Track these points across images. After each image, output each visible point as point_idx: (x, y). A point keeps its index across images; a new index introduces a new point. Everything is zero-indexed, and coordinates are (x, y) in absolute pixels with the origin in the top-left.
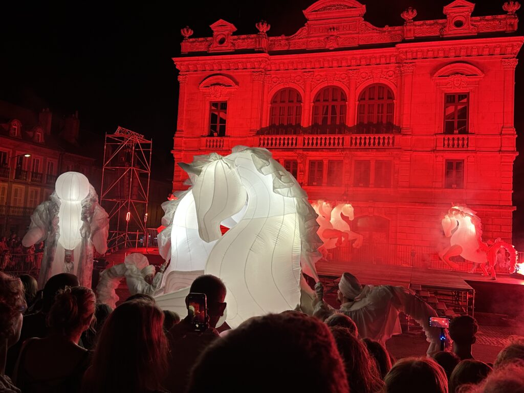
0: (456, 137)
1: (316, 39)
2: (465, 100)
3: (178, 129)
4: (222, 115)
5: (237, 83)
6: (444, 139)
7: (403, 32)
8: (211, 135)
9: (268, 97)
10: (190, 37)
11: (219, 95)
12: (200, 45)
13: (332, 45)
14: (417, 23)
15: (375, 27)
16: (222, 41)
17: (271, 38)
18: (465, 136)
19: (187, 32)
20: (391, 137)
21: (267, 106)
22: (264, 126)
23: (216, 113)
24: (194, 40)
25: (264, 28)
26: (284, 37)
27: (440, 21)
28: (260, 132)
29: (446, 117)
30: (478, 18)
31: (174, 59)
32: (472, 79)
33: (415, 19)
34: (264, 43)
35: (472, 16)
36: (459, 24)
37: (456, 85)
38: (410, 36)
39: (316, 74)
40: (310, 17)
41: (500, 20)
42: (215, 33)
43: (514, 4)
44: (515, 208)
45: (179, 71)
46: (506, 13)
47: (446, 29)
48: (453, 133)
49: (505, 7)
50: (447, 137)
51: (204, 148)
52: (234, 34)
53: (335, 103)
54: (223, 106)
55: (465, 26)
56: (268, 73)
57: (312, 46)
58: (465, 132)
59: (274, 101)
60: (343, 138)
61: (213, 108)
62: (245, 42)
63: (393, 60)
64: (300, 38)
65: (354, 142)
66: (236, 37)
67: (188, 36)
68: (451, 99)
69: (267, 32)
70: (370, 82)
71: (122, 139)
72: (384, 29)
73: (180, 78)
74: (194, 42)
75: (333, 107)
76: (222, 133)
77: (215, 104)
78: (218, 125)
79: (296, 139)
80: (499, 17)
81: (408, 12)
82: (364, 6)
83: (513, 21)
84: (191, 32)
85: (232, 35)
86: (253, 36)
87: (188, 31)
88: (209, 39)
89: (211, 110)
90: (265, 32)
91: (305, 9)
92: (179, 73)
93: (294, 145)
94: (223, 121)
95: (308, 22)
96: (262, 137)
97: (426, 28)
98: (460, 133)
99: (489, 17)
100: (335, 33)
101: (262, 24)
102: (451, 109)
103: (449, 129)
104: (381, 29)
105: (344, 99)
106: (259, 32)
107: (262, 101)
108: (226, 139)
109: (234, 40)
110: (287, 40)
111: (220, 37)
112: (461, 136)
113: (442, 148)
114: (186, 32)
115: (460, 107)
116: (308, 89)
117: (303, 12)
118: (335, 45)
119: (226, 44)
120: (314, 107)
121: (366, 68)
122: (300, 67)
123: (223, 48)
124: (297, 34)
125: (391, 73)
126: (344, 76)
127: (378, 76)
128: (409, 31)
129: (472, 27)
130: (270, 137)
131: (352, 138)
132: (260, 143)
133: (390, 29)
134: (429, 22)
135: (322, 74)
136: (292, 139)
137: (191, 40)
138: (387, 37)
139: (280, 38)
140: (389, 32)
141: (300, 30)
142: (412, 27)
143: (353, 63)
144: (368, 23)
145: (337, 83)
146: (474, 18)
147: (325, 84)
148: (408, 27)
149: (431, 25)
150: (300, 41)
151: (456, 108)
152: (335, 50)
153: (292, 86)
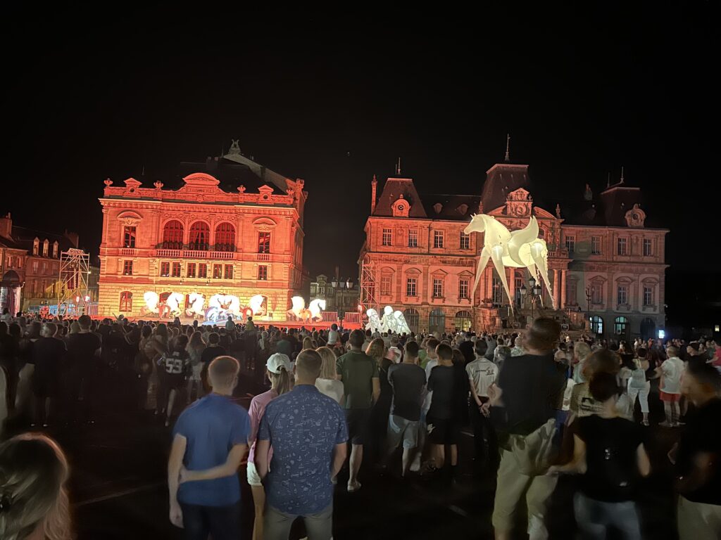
0: (263, 254)
1: (191, 195)
2: (268, 236)
3: (103, 241)
4: (132, 234)
5: (142, 217)
7: (238, 198)
8: (125, 247)
9: (162, 226)
10: (111, 185)
11: (131, 222)
12: (118, 190)
13: (200, 200)
14: (245, 194)
15: (224, 192)
16: (132, 191)
17: (164, 191)
18: (268, 255)
19: (108, 182)
20: (232, 253)
21: (161, 231)
22: (160, 242)
23: (129, 233)
24: (113, 187)
25: (159, 185)
27: (257, 195)
28: (157, 247)
29: (259, 244)
30: (275, 196)
31: (100, 199)
32: (271, 226)
33: (244, 192)
34: (160, 195)
36: (266, 197)
37: (263, 228)
38: (242, 200)
39: (192, 214)
40: (188, 182)
42: (128, 186)
44: (289, 290)
46: (287, 194)
47: (260, 199)
48: (262, 252)
50: (259, 254)
51: (121, 255)
52: (140, 186)
53: (203, 231)
54: (134, 229)
55: (269, 199)
56: (161, 211)
57: (189, 199)
58: (268, 252)
59: (166, 227)
60: (206, 253)
61: (127, 230)
62: (147, 192)
63: (234, 212)
64: (181, 193)
65: (212, 255)
66: (141, 189)
67: (109, 185)
68: (261, 235)
69: (161, 188)
70: (223, 221)
72: (229, 194)
73: (104, 211)
74: (113, 189)
75: (202, 234)
76: (133, 246)
77: (128, 228)
78: (130, 241)
79: (179, 252)
80: (285, 196)
81: (241, 187)
82: (218, 181)
83: (290, 199)
84: (111, 182)
85: (139, 188)
86: (152, 189)
88: (123, 188)
89: (125, 231)
91: (184, 177)
92: (103, 208)
93: (178, 255)
94: (133, 238)
95: (186, 184)
96: (159, 250)
97: (250, 197)
98: (265, 253)
99: (280, 196)
100: (202, 193)
102: (262, 240)
103: (260, 251)
104: (227, 194)
105: (208, 230)
106: (156, 187)
107: (159, 228)
108: (135, 249)
110: (173, 193)
111: (131, 188)
113: (257, 260)
115: (266, 239)
116: (187, 223)
117: (184, 179)
118: (202, 200)
119: (134, 192)
120: (191, 233)
121: (220, 214)
122: (181, 209)
123: (133, 195)
124: (180, 190)
125: (233, 218)
126: (207, 217)
127: (227, 219)
128: (241, 198)
129: (272, 200)
130: (163, 250)
131: (211, 253)
132: (157, 254)
133: (232, 194)
134: (251, 194)
135: (195, 215)
136: (177, 252)
137: (111, 187)
138: (230, 199)
139: (169, 191)
140: (232, 196)
141: (181, 188)
142: (243, 196)
143: (212, 211)
144: (221, 190)
145: (203, 221)
146: (273, 195)
147: (197, 221)
148: (241, 196)
149: (253, 196)
150: (182, 195)
151: (264, 239)
152: (202, 203)
153: (177, 219)
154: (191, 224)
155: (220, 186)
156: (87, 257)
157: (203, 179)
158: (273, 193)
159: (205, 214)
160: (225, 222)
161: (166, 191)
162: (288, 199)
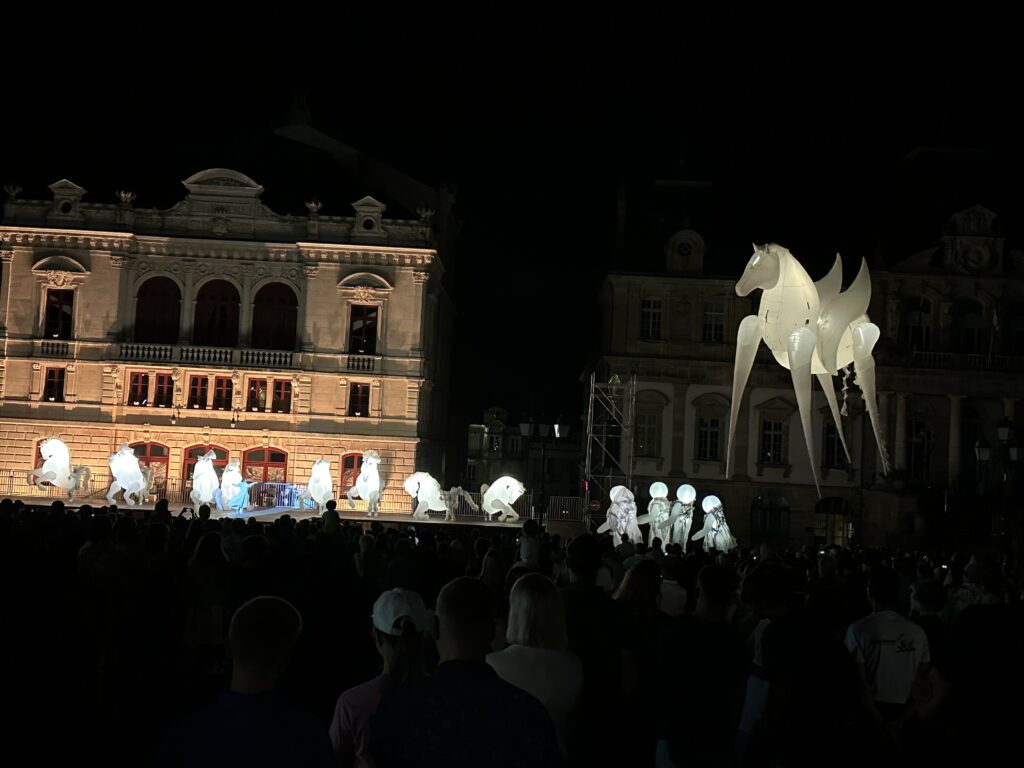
0: (361, 357)
1: (199, 219)
2: (373, 315)
4: (65, 308)
5: (88, 269)
6: (349, 359)
7: (306, 225)
8: (49, 336)
9: (134, 288)
10: (18, 196)
11: (63, 280)
12: (32, 208)
13: (220, 230)
14: (322, 217)
15: (273, 213)
16: (66, 208)
17: (138, 210)
18: (372, 357)
19: (12, 191)
20: (289, 354)
21: (132, 302)
22: (128, 326)
23: (58, 306)
24: (24, 201)
25: (127, 197)
26: (157, 211)
27: (349, 219)
28: (121, 338)
29: (352, 333)
30: (389, 221)
32: (380, 292)
33: (321, 212)
34: (128, 217)
35: (383, 217)
36: (368, 225)
37: (362, 296)
38: (314, 232)
39: (200, 263)
40: (192, 190)
41: (412, 226)
42: (56, 197)
43: (427, 210)
44: (418, 440)
46: (417, 217)
47: (355, 229)
48: (358, 353)
49: (418, 211)
50: (352, 356)
51: (38, 354)
52: (84, 199)
53: (225, 303)
54: (68, 297)
55: (375, 229)
56: (133, 256)
57: (196, 227)
59: (142, 294)
60: (232, 353)
61: (53, 298)
62: (100, 211)
63: (295, 257)
64: (178, 215)
65: (244, 357)
66: (86, 205)
67: (13, 194)
68: (358, 312)
69: (132, 202)
70: (270, 280)
72: (286, 218)
74: (24, 204)
75: (223, 308)
76: (67, 334)
77: (55, 294)
78: (61, 323)
79: (171, 349)
80: (412, 222)
81: (311, 202)
82: (261, 186)
83: (425, 229)
84: (19, 190)
85: (81, 202)
86: (112, 206)
87: (14, 189)
88: (47, 202)
89: (49, 300)
90: (129, 201)
91: (185, 179)
93: (168, 358)
94: (68, 317)
95: (190, 196)
96: (124, 345)
97: (332, 225)
98: (365, 354)
99: (401, 221)
100: (224, 216)
101: (125, 192)
102: (359, 324)
103: (353, 348)
104: (283, 217)
105: (237, 299)
106: (120, 201)
107: (126, 294)
108: (71, 343)
109: (84, 208)
110: (160, 214)
111: (64, 202)
112: (367, 357)
113: (346, 370)
114: (11, 188)
115: (368, 322)
116: (189, 283)
117: (184, 182)
118: (224, 231)
119: (71, 213)
120: (197, 306)
121: (263, 264)
122: (177, 252)
123: (69, 218)
124: (174, 208)
125: (294, 272)
126: (236, 270)
127: (279, 275)
128: (314, 225)
129: (382, 231)
130: (135, 346)
131: (242, 353)
132: (121, 353)
133: (292, 218)
134: (336, 218)
135: (208, 264)
136: (166, 350)
137: (20, 201)
138: (288, 228)
139: (150, 211)
140: (292, 222)
141: (178, 204)
142: (316, 222)
143: (247, 255)
144: (266, 208)
145: (226, 278)
146: (385, 220)
147: (211, 278)
148: (312, 222)
149: (338, 222)
150: (178, 218)
151: (364, 323)
152: (224, 238)
153: (167, 275)
154: (199, 286)
155: (264, 198)
157: (229, 182)
158: (385, 215)
159: (231, 264)
160: (276, 281)
161: (142, 210)
162: (420, 229)
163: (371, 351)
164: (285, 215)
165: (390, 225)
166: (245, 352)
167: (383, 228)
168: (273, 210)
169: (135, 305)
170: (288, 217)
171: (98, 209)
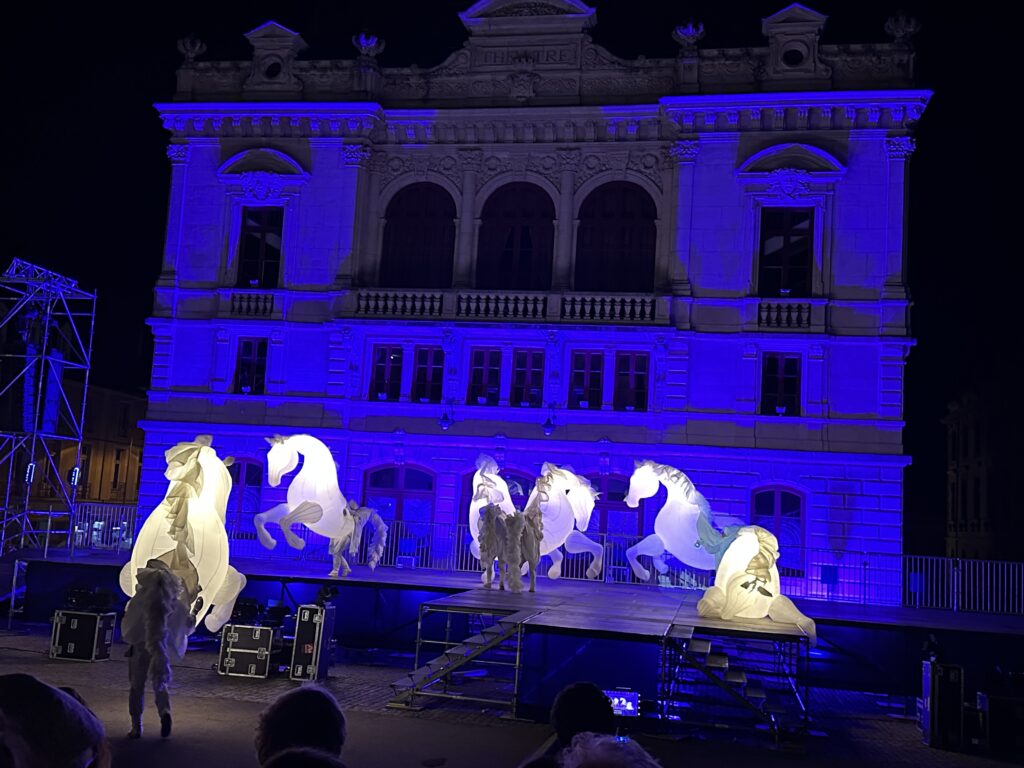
0: (784, 303)
1: (488, 77)
2: (805, 225)
3: (165, 268)
4: (271, 239)
5: (306, 168)
6: (760, 307)
7: (676, 71)
8: (242, 283)
9: (379, 204)
10: (198, 58)
11: (266, 192)
12: (222, 77)
13: (523, 92)
14: (706, 52)
15: (615, 58)
16: (273, 71)
17: (388, 71)
18: (805, 303)
19: (190, 49)
20: (648, 300)
21: (376, 224)
22: (368, 265)
23: (258, 235)
24: (208, 64)
25: (370, 47)
26: (418, 71)
27: (757, 51)
28: (358, 281)
29: (765, 259)
30: (835, 48)
31: (157, 106)
34: (370, 81)
35: (822, 42)
36: (793, 58)
37: (786, 191)
38: (691, 81)
39: (487, 154)
40: (475, 29)
41: (878, 55)
42: (258, 53)
43: (908, 22)
44: (909, 461)
45: (170, 134)
47: (768, 68)
48: (778, 296)
49: (890, 26)
50: (765, 302)
51: (228, 315)
52: (302, 56)
53: (529, 221)
54: (272, 219)
55: (809, 64)
56: (377, 147)
57: (481, 91)
59: (392, 211)
60: (545, 301)
61: (251, 223)
62: (326, 76)
63: (654, 131)
64: (456, 72)
65: (568, 308)
66: (305, 64)
67: (192, 55)
68: (774, 221)
69: (377, 56)
70: (606, 178)
71: (23, 287)
72: (637, 64)
73: (172, 151)
74: (207, 70)
75: (525, 231)
76: (270, 282)
77: (249, 213)
78: (262, 261)
79: (441, 298)
80: (879, 47)
81: (686, 27)
82: (594, 10)
83: (905, 58)
84: (199, 48)
85: (296, 59)
86: (346, 63)
87: (193, 44)
88: (245, 64)
89: (245, 227)
90: (372, 54)
91: (464, 9)
92: (172, 139)
93: (436, 314)
94: (274, 253)
95: (470, 38)
96: (364, 293)
97: (720, 64)
98: (791, 296)
99: (855, 47)
100: (530, 67)
101: (367, 38)
102: (776, 244)
103: (768, 287)
104: (629, 63)
105: (549, 213)
106: (360, 54)
107: (366, 211)
108: (278, 294)
109: (302, 69)
110: (422, 75)
111: (270, 62)
112: (795, 302)
113: (756, 328)
114: (188, 45)
115: (794, 239)
116: (468, 188)
117: (460, 15)
118: (529, 93)
119: (282, 78)
120: (481, 229)
121: (596, 149)
122: (451, 136)
123: (277, 87)
124: (446, 63)
125: (650, 161)
126: (549, 163)
127: (623, 166)
128: (690, 69)
129: (821, 66)
130: (382, 294)
131: (564, 301)
132: (359, 306)
133: (648, 63)
134: (731, 51)
135: (501, 155)
136: (432, 299)
137: (201, 65)
138: (641, 81)
139: (406, 71)
140: (647, 70)
141: (453, 55)
142: (695, 62)
143: (569, 134)
144: (600, 48)
145: (533, 178)
146: (826, 47)
147: (508, 179)
148: (687, 62)
149: (737, 58)
150: (454, 78)
151: (787, 241)
152: (528, 104)
153: (435, 178)
154: (485, 195)
156: (86, 305)
159: (539, 152)
160: (619, 177)
161: (395, 71)
162: (897, 57)
163: (802, 290)
164: (635, 58)
165: (836, 55)
166: (569, 298)
167: (822, 61)
168: (613, 53)
169: (381, 231)
170: (641, 61)
171: (324, 69)
